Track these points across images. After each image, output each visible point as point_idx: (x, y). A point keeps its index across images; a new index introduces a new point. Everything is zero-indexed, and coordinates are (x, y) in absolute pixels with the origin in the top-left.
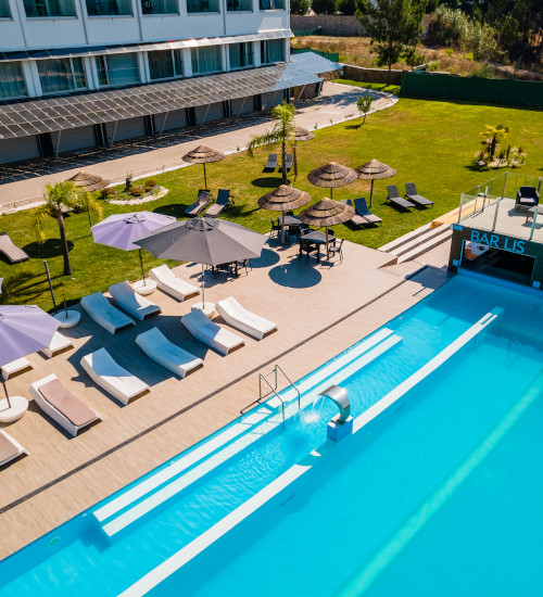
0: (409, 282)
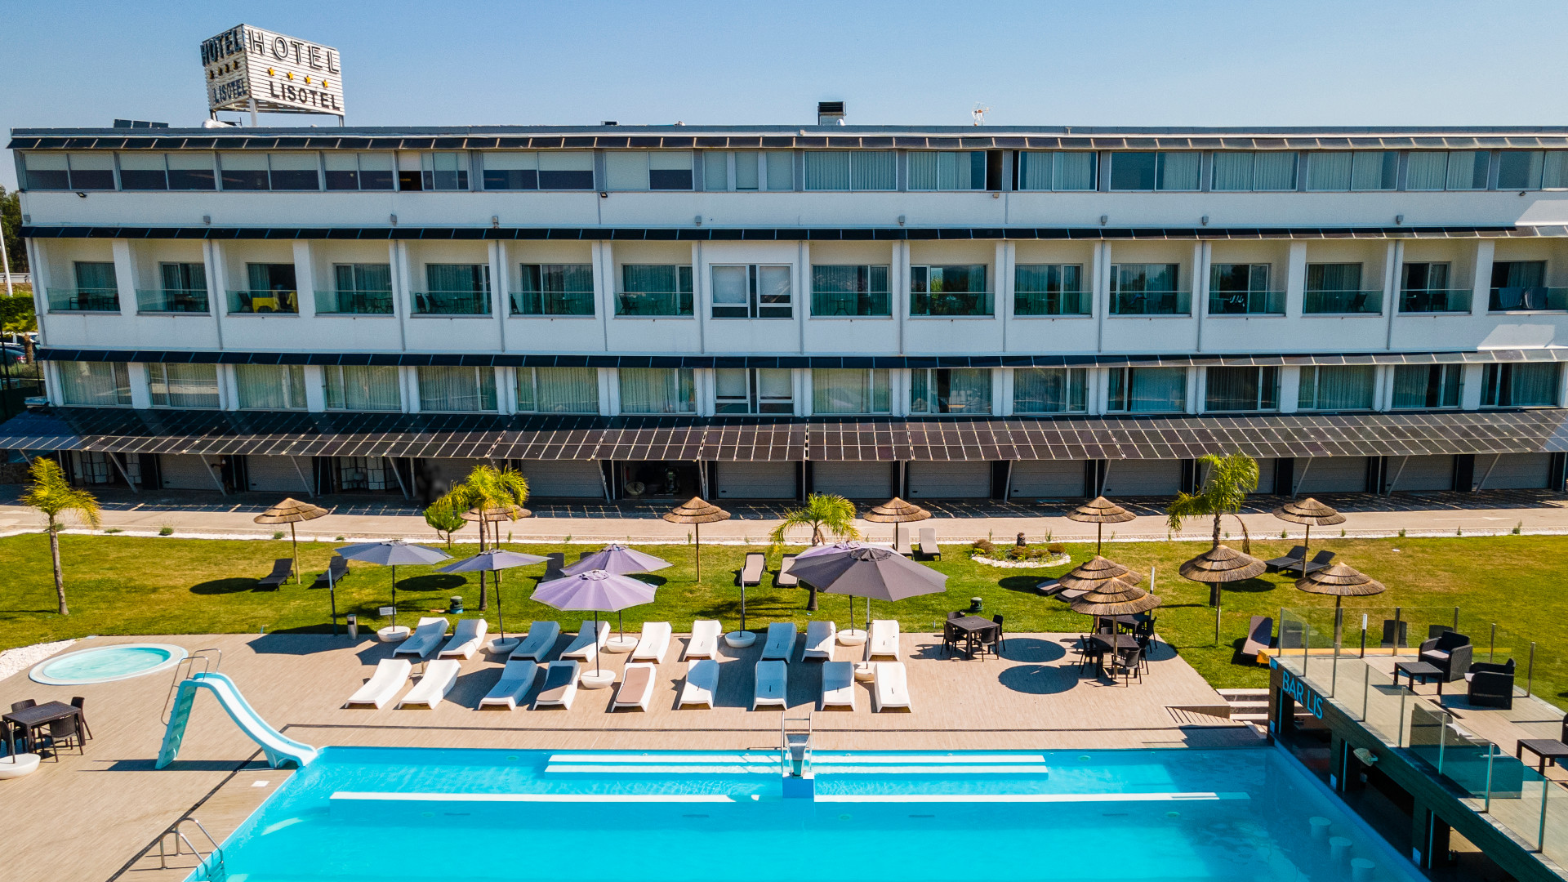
0: (1179, 731)
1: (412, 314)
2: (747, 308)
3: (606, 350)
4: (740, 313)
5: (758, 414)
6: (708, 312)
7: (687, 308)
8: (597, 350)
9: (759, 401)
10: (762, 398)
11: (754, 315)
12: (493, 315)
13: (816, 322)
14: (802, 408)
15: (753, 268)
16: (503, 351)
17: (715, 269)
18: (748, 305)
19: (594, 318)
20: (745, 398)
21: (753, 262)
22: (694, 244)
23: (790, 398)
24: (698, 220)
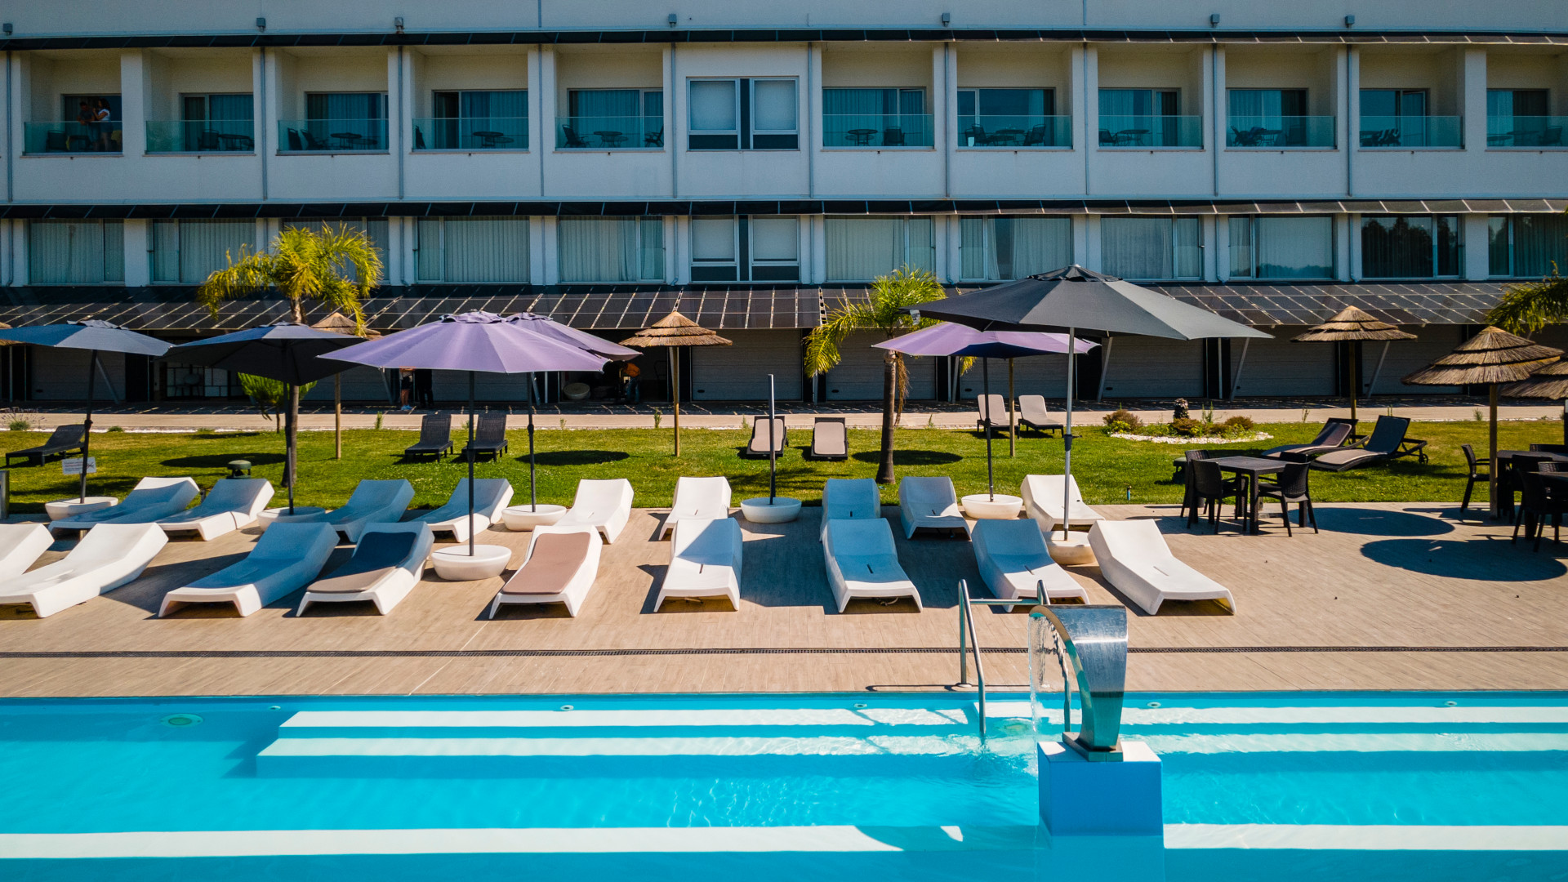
1: (279, 151)
2: (736, 136)
3: (542, 195)
4: (724, 143)
5: (750, 281)
6: (683, 141)
7: (655, 140)
8: (531, 195)
9: (752, 263)
10: (755, 260)
11: (746, 146)
12: (390, 150)
13: (831, 154)
14: (811, 273)
15: (745, 83)
16: (401, 198)
17: (695, 84)
18: (738, 132)
19: (528, 152)
20: (733, 260)
21: (745, 73)
22: (666, 51)
23: (795, 260)
24: (672, 20)
